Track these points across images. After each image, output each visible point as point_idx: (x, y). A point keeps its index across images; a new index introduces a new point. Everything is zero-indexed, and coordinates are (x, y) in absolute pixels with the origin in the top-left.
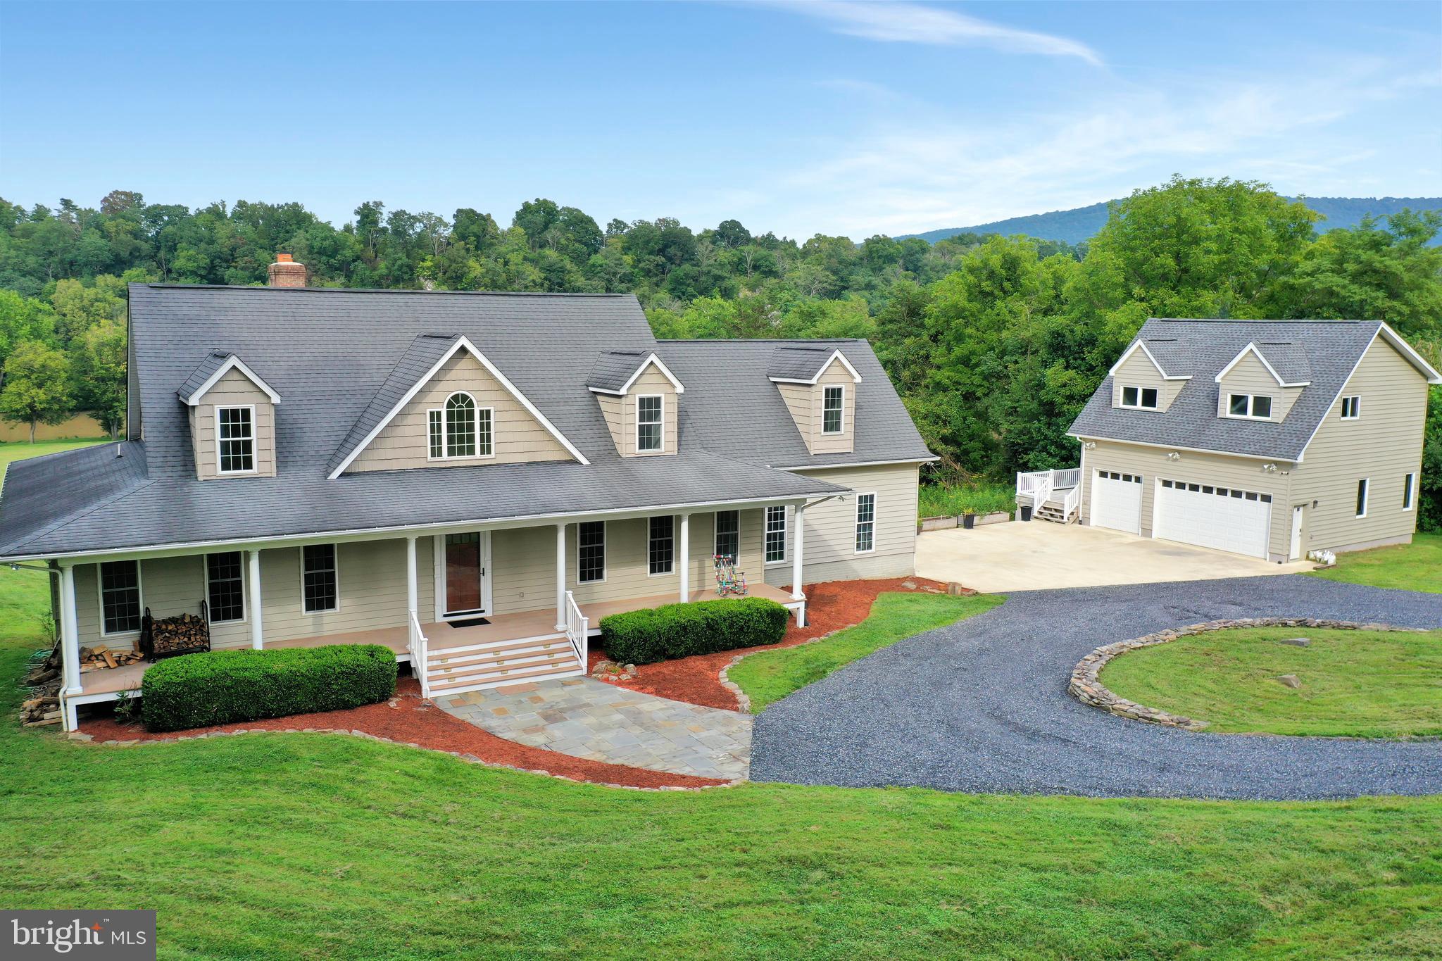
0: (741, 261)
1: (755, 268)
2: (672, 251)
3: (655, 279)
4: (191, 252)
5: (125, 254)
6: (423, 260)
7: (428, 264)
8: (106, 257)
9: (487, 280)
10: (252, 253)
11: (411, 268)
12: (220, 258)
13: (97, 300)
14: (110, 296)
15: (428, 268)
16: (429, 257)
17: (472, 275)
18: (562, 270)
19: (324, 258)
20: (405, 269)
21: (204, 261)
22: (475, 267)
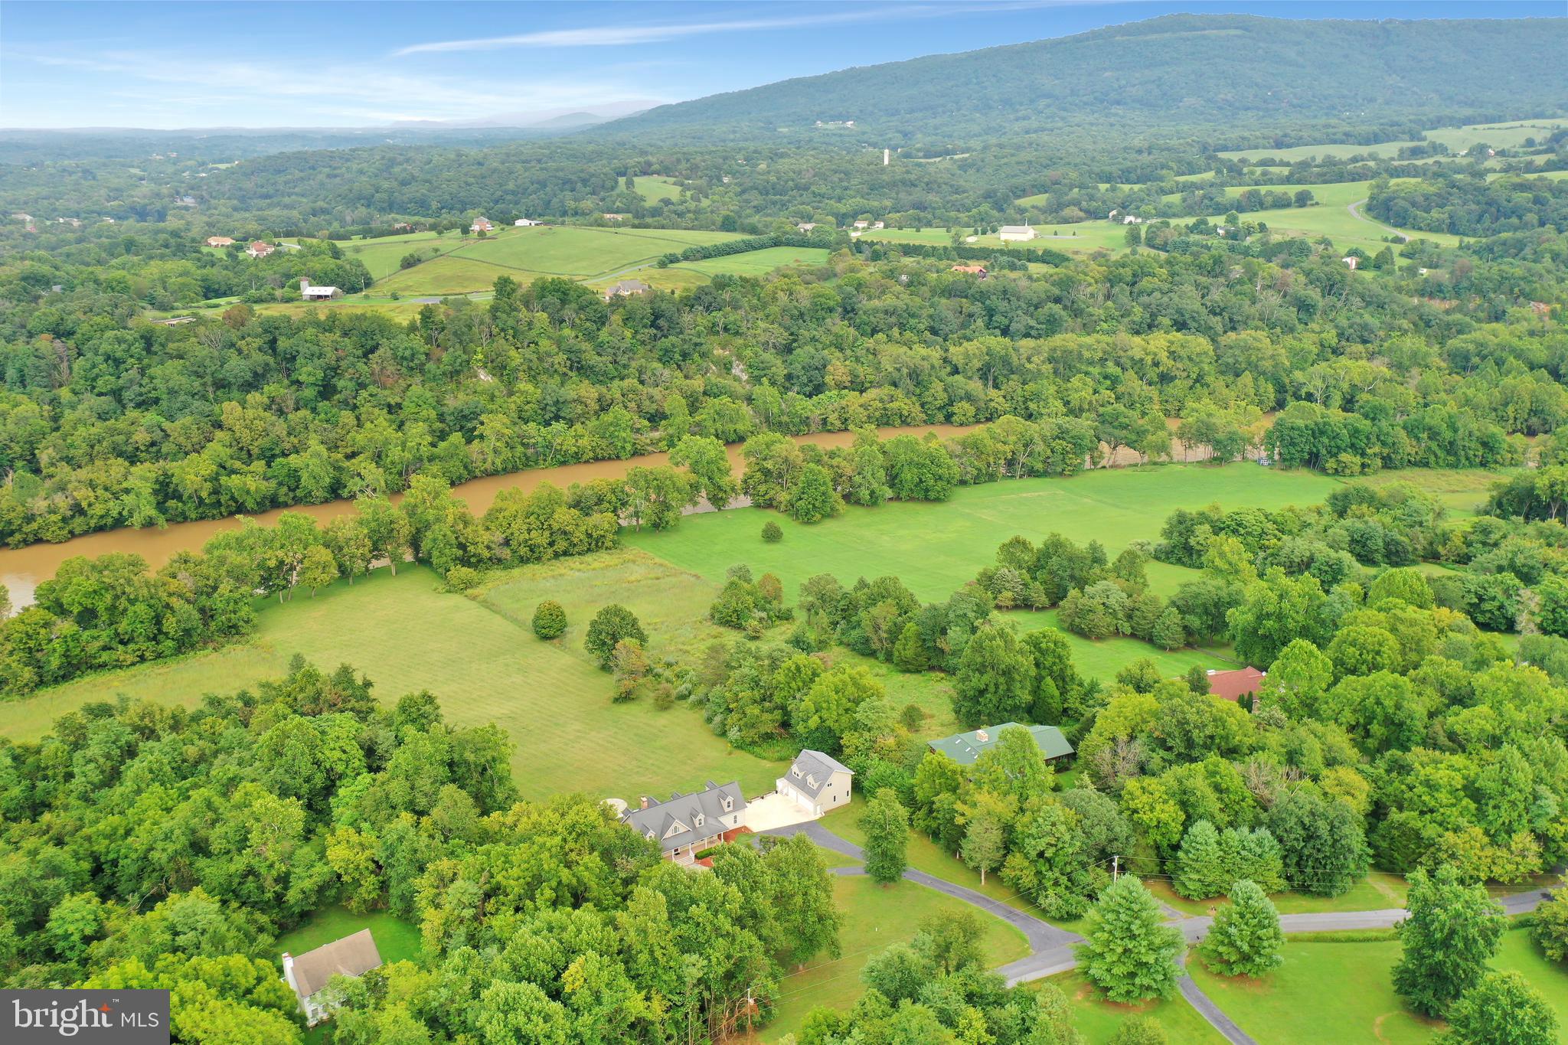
0: (714, 325)
1: (726, 329)
2: (661, 322)
3: (649, 347)
5: (260, 370)
6: (475, 352)
7: (480, 356)
8: (249, 376)
9: (525, 367)
11: (468, 362)
12: (329, 368)
14: (262, 414)
15: (480, 360)
16: (479, 349)
17: (513, 364)
18: (580, 351)
19: (405, 363)
20: (464, 363)
21: (320, 374)
22: (515, 358)
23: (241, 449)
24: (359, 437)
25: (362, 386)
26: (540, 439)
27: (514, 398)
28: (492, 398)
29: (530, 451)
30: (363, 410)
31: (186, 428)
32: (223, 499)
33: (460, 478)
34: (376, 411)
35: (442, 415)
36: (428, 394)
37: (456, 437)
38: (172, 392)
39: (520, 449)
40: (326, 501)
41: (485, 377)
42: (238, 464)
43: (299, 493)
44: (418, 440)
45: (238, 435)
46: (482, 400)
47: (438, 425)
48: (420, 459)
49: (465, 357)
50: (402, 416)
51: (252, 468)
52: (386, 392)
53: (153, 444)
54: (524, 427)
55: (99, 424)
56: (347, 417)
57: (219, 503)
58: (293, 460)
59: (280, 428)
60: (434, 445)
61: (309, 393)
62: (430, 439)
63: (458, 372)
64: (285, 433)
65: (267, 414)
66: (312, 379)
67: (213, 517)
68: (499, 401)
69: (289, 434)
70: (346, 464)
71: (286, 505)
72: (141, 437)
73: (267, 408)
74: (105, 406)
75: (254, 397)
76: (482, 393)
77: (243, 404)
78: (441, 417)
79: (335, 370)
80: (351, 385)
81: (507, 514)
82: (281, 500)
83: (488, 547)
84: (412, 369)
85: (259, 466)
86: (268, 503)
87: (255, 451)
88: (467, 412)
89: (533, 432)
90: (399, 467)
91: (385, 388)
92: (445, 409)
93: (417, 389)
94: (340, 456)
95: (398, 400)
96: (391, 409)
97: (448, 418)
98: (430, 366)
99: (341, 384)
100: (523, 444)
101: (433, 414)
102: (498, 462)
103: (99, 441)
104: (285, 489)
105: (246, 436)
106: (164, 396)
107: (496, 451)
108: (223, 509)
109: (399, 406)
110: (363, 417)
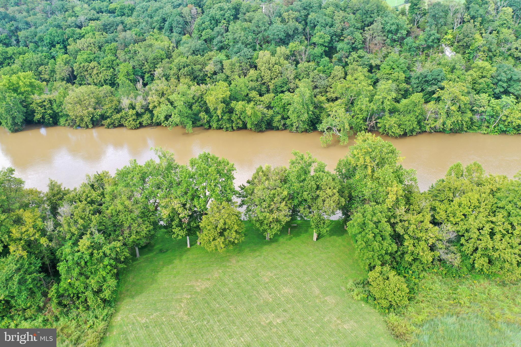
4: (322, 33)
5: (291, 33)
6: (446, 34)
7: (449, 37)
8: (282, 35)
9: (486, 48)
10: (352, 33)
11: (439, 40)
12: (335, 35)
13: (275, 64)
14: (282, 60)
15: (449, 39)
16: (450, 31)
17: (476, 45)
19: (390, 35)
20: (436, 41)
21: (328, 38)
22: (479, 41)
23: (264, 84)
24: (339, 86)
25: (355, 49)
26: (489, 109)
27: (471, 72)
28: (453, 69)
29: (476, 118)
30: (350, 66)
31: (233, 65)
32: (234, 117)
33: (412, 131)
34: (360, 68)
35: (409, 78)
36: (402, 60)
37: (417, 97)
38: (236, 42)
39: (469, 114)
40: (306, 131)
41: (449, 53)
42: (254, 94)
43: (288, 122)
44: (384, 94)
45: (263, 74)
46: (445, 70)
47: (404, 85)
48: (383, 110)
49: (438, 36)
50: (378, 76)
51: (262, 98)
52: (370, 56)
53: (215, 73)
54: (477, 97)
55: (190, 57)
56: (338, 70)
57: (230, 120)
58: (287, 96)
59: (290, 73)
60: (397, 101)
61: (318, 50)
62: (394, 95)
63: (429, 47)
64: (293, 76)
65: (286, 62)
66: (321, 41)
67: (227, 129)
68: (458, 73)
69: (296, 77)
70: (326, 105)
71: (277, 129)
72: (210, 68)
73: (287, 58)
74: (198, 46)
75: (282, 50)
76: (445, 65)
77: (273, 54)
78: (408, 80)
79: (339, 37)
80: (346, 47)
81: (464, 200)
82: (274, 125)
83: (432, 248)
84: (395, 41)
85: (267, 98)
86: (264, 126)
87: (271, 87)
88: (429, 78)
89: (485, 102)
90: (365, 114)
91: (370, 52)
92: (413, 74)
93: (394, 55)
94: (324, 98)
95: (378, 62)
96: (371, 69)
97: (413, 81)
98: (409, 40)
99: (339, 46)
100: (472, 111)
101: (402, 76)
102: (449, 123)
103: (184, 67)
104: (279, 117)
105: (267, 75)
106: (231, 44)
107: (448, 114)
108: (234, 125)
109: (378, 67)
110: (349, 71)
